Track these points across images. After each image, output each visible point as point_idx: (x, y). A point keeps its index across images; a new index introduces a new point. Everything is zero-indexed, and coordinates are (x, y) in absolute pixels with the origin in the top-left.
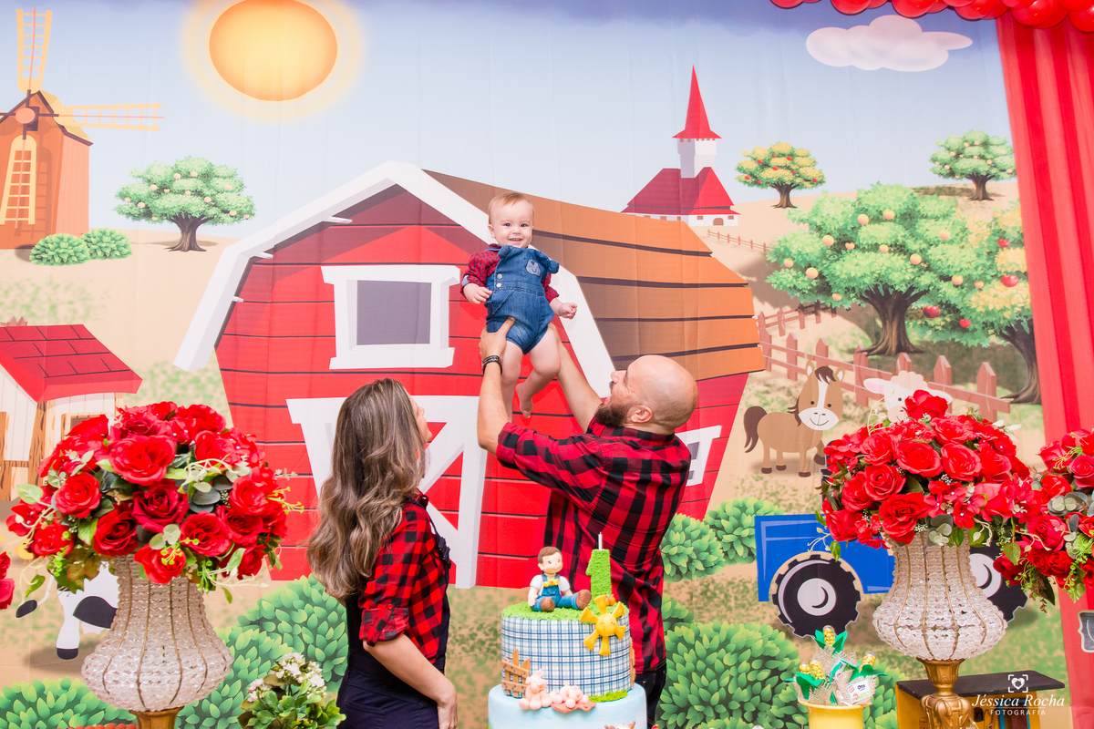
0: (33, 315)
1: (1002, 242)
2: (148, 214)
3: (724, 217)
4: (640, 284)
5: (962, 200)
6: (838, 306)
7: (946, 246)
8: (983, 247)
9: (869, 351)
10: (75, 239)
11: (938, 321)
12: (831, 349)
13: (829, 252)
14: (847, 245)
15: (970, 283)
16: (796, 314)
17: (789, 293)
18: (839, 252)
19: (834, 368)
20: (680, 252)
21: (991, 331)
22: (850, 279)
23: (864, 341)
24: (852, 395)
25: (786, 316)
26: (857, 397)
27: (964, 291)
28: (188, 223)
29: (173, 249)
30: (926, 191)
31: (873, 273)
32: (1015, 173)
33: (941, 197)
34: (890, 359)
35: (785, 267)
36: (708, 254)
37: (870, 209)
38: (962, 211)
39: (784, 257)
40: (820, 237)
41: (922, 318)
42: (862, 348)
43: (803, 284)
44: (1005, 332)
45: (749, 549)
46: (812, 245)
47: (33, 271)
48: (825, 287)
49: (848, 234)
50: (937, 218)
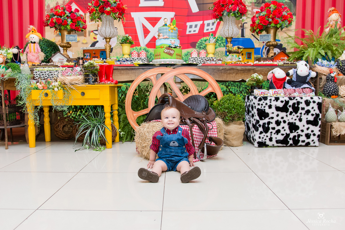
9: (255, 3)
23: (254, 0)
26: (251, 13)
34: (260, 5)
42: (254, 2)
45: (224, 45)
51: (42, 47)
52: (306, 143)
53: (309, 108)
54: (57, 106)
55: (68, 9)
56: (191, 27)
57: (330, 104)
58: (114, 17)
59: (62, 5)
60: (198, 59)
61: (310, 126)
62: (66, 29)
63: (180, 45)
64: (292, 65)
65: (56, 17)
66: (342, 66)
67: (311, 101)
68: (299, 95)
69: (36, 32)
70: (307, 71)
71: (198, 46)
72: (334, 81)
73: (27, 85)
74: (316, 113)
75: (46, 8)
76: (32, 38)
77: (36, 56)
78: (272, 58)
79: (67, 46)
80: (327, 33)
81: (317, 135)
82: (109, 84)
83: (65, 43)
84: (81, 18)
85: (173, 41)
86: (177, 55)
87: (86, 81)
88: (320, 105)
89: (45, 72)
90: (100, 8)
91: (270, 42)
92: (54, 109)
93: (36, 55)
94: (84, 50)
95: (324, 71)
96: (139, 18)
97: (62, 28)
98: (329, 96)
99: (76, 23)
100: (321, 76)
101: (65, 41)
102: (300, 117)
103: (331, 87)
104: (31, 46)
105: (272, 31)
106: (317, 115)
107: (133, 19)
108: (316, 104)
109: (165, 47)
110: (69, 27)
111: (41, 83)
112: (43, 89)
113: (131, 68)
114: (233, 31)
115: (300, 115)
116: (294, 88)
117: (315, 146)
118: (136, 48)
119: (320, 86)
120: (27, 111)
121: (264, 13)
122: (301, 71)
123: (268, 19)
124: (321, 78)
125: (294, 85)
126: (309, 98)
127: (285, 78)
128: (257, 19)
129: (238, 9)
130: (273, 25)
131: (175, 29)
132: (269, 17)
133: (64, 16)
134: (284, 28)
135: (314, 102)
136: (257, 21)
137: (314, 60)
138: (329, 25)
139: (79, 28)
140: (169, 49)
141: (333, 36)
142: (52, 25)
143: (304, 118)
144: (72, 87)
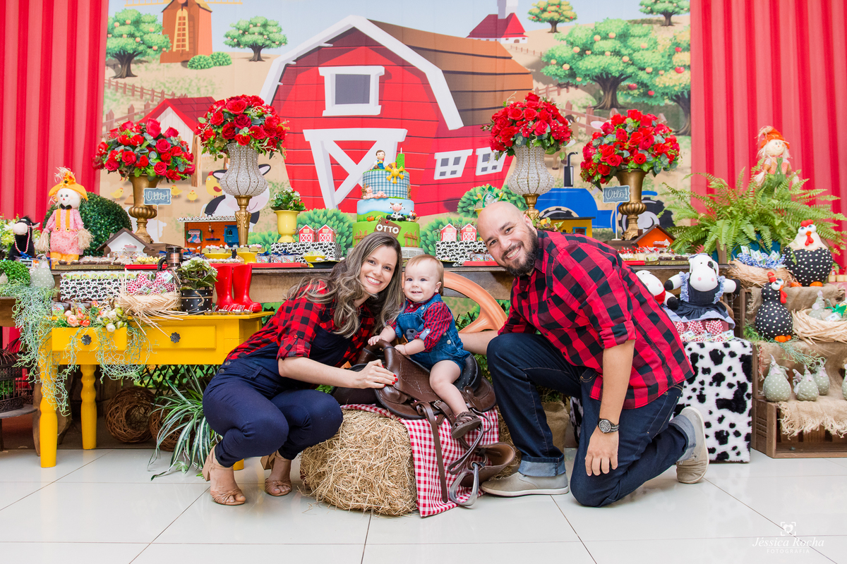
0: (190, 92)
1: (677, 48)
2: (238, 44)
3: (520, 39)
4: (473, 73)
5: (656, 26)
6: (579, 84)
7: (644, 52)
8: (665, 52)
9: (595, 107)
10: (207, 57)
11: (636, 92)
12: (574, 106)
13: (576, 56)
14: (587, 52)
15: (656, 71)
16: (556, 88)
17: (553, 77)
18: (582, 56)
19: (574, 116)
20: (496, 57)
21: (666, 97)
22: (587, 70)
23: (592, 102)
24: (584, 130)
25: (551, 89)
26: (587, 131)
27: (652, 76)
28: (257, 48)
29: (250, 61)
30: (635, 22)
31: (600, 67)
32: (689, 10)
33: (644, 25)
34: (606, 111)
35: (551, 64)
36: (510, 58)
37: (602, 32)
38: (656, 32)
39: (551, 59)
40: (572, 48)
41: (626, 90)
42: (591, 106)
43: (561, 72)
44: (674, 98)
46: (566, 52)
47: (189, 73)
48: (573, 74)
49: (588, 46)
50: (640, 37)
51: (87, 215)
52: (718, 455)
53: (721, 369)
54: (112, 368)
55: (150, 131)
56: (445, 162)
57: (772, 356)
58: (259, 150)
59: (142, 112)
60: (456, 246)
61: (725, 412)
62: (145, 175)
63: (414, 214)
64: (679, 263)
65: (122, 147)
66: (798, 263)
67: (726, 351)
68: (695, 338)
69: (73, 183)
70: (713, 280)
71: (462, 208)
72: (779, 301)
73: (41, 317)
74: (738, 382)
75: (104, 120)
76: (64, 196)
77: (71, 239)
78: (634, 242)
79: (148, 214)
80: (759, 185)
81: (744, 433)
82: (240, 314)
83: (142, 208)
84: (183, 149)
85: (397, 205)
86: (405, 237)
87: (185, 306)
88: (747, 362)
89: (88, 283)
90: (226, 129)
91: (628, 204)
92: (103, 375)
93: (72, 237)
94: (187, 224)
95: (754, 276)
96: (322, 143)
97: (137, 173)
98: (769, 336)
99: (169, 162)
100: (750, 288)
101: (143, 204)
102: (701, 392)
103: (773, 314)
104: (59, 214)
105: (633, 180)
106: (742, 387)
107: (307, 145)
108: (736, 359)
109: (378, 217)
110: (151, 172)
111: (77, 311)
112: (79, 326)
113: (294, 273)
114: (539, 180)
115: (701, 386)
116: (684, 319)
117: (741, 462)
118: (315, 213)
119: (748, 312)
120: (38, 378)
121: (611, 138)
122: (700, 279)
123: (620, 152)
124: (749, 294)
125: (685, 311)
126: (719, 346)
127: (661, 297)
128: (596, 150)
129: (548, 130)
130: (632, 165)
131: (401, 175)
132: (622, 148)
133: (141, 146)
134: (659, 171)
135: (732, 355)
136: (596, 157)
137: (731, 250)
138: (763, 165)
139: (175, 173)
140: (387, 223)
141: (774, 191)
142: (113, 166)
143: (711, 392)
144: (149, 321)
